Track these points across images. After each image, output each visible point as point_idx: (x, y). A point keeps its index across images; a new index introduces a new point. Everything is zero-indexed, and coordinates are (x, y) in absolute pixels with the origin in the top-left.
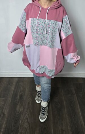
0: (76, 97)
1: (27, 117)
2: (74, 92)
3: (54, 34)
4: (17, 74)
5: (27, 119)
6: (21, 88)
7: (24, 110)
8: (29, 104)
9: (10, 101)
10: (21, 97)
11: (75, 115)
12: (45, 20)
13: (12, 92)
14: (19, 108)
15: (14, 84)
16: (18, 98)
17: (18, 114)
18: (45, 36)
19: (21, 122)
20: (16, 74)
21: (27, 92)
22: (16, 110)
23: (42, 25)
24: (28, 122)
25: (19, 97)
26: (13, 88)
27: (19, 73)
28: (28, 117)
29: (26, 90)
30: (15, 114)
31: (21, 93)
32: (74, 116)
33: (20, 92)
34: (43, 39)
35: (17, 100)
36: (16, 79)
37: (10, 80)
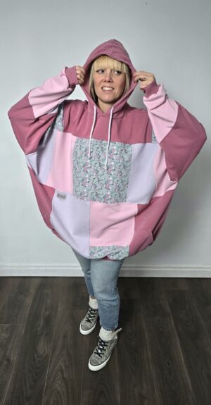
0: (173, 322)
1: (61, 366)
2: (168, 310)
3: (124, 173)
4: (40, 268)
5: (62, 371)
6: (49, 301)
7: (54, 351)
8: (65, 337)
9: (23, 332)
10: (48, 321)
11: (170, 363)
12: (104, 142)
13: (28, 312)
14: (43, 347)
15: (32, 291)
16: (41, 325)
17: (40, 359)
18: (102, 180)
19: (49, 378)
20: (36, 268)
21: (60, 309)
22: (36, 351)
23: (97, 152)
24: (63, 378)
25: (42, 321)
26: (29, 301)
28: (63, 367)
29: (60, 305)
30: (35, 359)
31: (48, 313)
32: (167, 365)
33: (46, 311)
34: (99, 187)
35: (39, 329)
36: (37, 281)
37: (23, 282)
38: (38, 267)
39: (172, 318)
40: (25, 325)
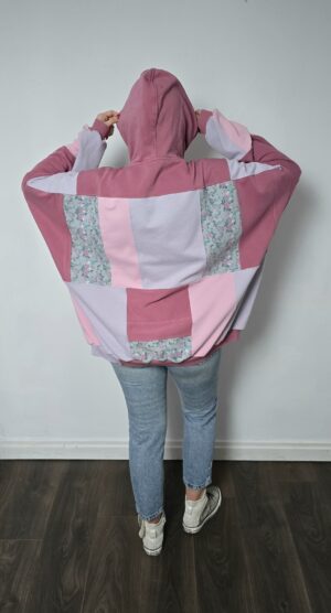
0: (291, 535)
1: (102, 611)
4: (67, 446)
6: (82, 501)
7: (90, 584)
8: (109, 560)
9: (39, 552)
10: (81, 534)
11: (286, 603)
14: (72, 578)
15: (55, 484)
16: (70, 541)
17: (69, 598)
20: (61, 446)
25: (71, 534)
26: (49, 500)
27: (74, 446)
30: (58, 599)
31: (80, 520)
33: (77, 517)
35: (65, 548)
37: (39, 469)
38: (65, 443)
39: (289, 529)
40: (41, 540)
